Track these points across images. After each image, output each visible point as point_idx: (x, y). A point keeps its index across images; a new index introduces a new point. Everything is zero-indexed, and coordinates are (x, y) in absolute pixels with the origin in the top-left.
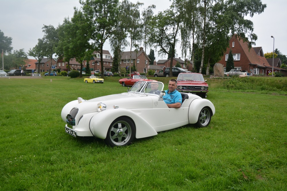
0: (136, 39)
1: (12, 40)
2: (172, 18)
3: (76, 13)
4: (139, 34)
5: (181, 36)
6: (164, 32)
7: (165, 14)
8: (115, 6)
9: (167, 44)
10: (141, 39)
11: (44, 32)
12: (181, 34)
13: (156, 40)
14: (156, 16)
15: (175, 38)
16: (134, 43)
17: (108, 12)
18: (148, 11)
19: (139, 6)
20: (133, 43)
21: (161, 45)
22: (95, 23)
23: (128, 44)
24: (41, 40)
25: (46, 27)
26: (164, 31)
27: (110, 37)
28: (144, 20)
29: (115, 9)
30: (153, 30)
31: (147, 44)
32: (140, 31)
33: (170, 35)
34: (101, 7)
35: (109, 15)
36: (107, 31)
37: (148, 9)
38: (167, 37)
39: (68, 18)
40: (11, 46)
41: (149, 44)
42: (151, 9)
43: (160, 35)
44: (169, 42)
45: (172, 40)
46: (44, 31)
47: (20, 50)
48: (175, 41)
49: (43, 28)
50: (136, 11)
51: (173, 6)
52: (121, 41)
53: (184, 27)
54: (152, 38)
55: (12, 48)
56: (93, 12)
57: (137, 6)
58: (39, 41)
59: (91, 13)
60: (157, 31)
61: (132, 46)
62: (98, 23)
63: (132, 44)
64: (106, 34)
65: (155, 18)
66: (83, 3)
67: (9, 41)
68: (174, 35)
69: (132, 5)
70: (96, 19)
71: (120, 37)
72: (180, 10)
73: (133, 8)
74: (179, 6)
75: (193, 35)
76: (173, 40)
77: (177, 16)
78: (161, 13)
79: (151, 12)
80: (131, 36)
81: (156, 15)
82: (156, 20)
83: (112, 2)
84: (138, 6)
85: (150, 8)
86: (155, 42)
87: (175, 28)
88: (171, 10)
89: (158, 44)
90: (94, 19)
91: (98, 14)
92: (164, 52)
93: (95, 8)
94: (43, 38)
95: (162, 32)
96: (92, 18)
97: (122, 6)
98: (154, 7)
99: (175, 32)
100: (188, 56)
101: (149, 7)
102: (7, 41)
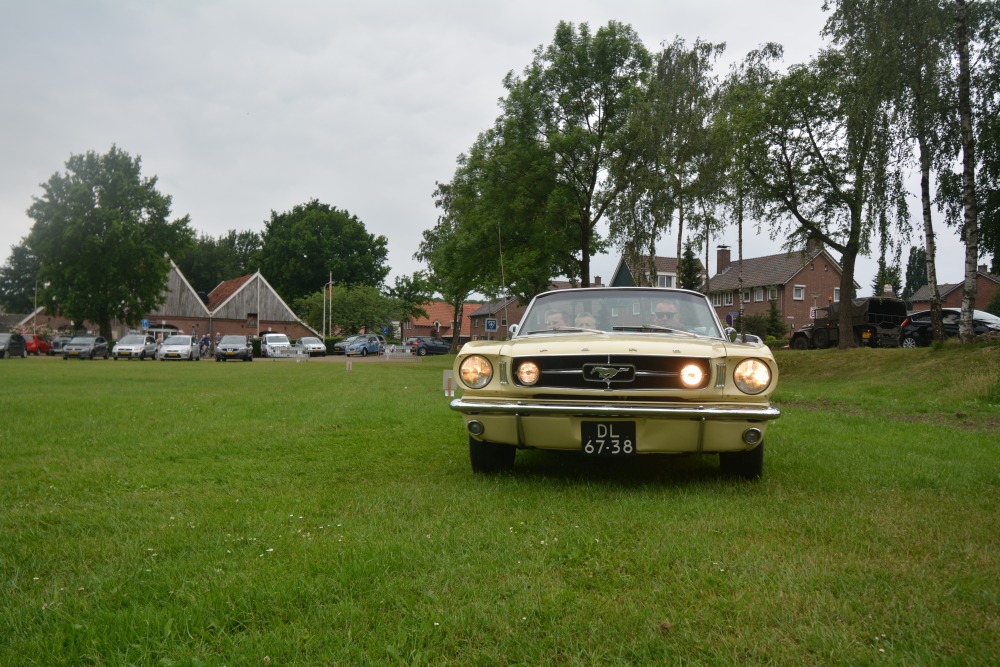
1: (386, 243)
11: (440, 208)
15: (859, 167)
18: (751, 72)
19: (708, 59)
21: (792, 206)
24: (432, 235)
25: (444, 188)
37: (747, 67)
40: (386, 264)
42: (764, 61)
44: (836, 188)
47: (415, 274)
49: (436, 193)
58: (427, 239)
67: (378, 248)
84: (703, 60)
85: (756, 60)
86: (768, 197)
94: (436, 228)
98: (773, 50)
101: (752, 55)
102: (373, 248)
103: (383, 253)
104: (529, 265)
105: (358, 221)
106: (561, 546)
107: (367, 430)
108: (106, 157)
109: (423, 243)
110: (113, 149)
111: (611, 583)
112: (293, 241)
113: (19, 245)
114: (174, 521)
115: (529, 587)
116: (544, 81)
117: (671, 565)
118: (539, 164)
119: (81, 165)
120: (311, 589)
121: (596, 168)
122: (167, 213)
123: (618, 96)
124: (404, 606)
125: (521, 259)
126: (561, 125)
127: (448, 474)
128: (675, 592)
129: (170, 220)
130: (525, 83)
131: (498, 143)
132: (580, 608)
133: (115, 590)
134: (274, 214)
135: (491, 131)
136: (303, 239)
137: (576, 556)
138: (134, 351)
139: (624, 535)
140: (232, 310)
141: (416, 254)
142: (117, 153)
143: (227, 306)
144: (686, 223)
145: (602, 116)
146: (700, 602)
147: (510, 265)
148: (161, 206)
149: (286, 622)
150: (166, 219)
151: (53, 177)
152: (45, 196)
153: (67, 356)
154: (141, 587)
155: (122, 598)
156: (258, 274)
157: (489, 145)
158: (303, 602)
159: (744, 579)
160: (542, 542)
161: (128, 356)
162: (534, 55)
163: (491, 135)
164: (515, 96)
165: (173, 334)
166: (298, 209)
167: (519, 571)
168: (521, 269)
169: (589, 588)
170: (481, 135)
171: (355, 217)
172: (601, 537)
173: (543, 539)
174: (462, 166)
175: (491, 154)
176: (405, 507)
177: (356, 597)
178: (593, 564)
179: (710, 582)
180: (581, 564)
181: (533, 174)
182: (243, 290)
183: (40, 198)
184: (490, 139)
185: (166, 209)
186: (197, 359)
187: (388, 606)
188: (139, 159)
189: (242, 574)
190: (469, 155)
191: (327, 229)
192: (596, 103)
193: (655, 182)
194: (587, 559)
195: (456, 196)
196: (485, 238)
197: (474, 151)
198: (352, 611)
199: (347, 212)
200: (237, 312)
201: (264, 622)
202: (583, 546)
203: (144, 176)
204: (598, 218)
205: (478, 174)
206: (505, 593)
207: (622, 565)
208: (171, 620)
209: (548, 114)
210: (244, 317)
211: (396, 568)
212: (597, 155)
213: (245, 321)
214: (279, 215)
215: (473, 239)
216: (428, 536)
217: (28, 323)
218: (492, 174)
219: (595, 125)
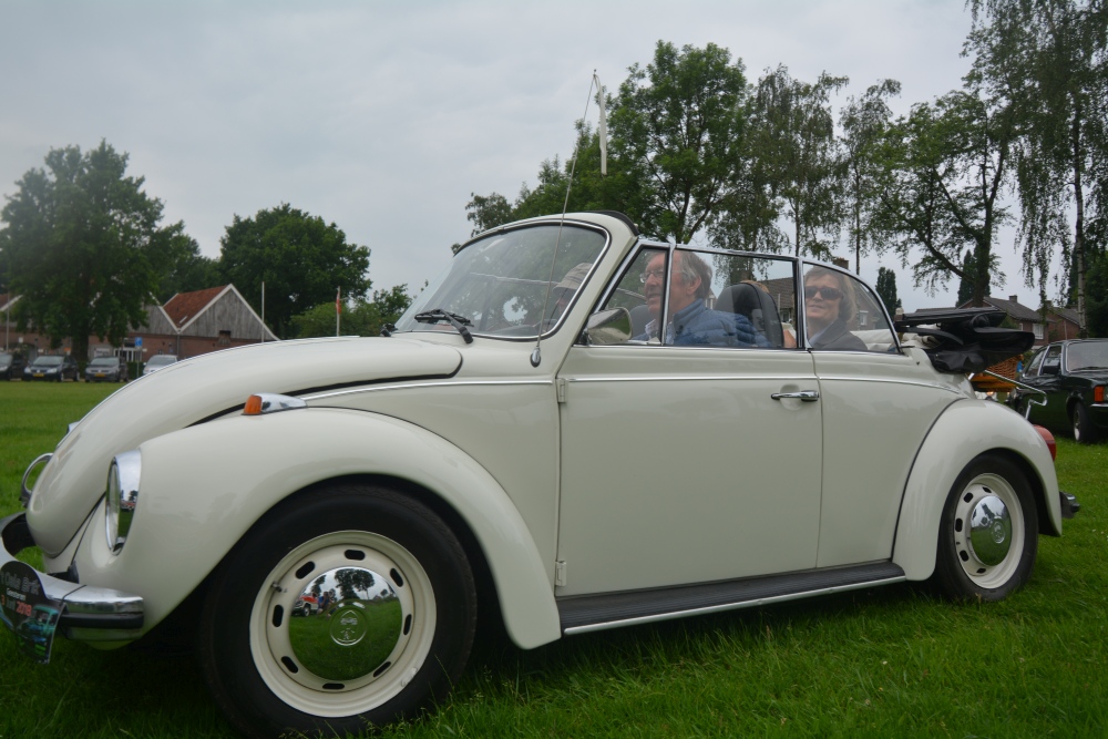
0: (817, 223)
1: (368, 255)
2: (975, 123)
3: (583, 140)
4: (830, 203)
5: (1017, 194)
6: (941, 185)
7: (942, 113)
8: (730, 101)
9: (953, 236)
10: (837, 221)
11: (472, 221)
12: (1017, 185)
13: (903, 217)
14: (903, 122)
15: (988, 205)
16: (810, 239)
17: (703, 129)
18: (868, 106)
19: (827, 91)
20: (806, 236)
21: (925, 237)
22: (654, 172)
23: (782, 244)
25: (479, 201)
26: (940, 179)
27: (709, 222)
28: (847, 143)
29: (730, 113)
30: (892, 181)
31: (865, 239)
32: (834, 188)
33: (967, 196)
34: (676, 112)
35: (706, 138)
36: (698, 201)
37: (866, 101)
38: (952, 206)
39: (556, 163)
40: (366, 277)
41: (874, 238)
42: (882, 97)
43: (921, 199)
44: (962, 222)
45: (976, 218)
46: (471, 216)
47: (394, 289)
48: (989, 220)
49: (469, 206)
50: (815, 111)
51: (979, 78)
52: (756, 233)
53: (1034, 154)
54: (884, 213)
55: (367, 285)
56: (647, 131)
57: (820, 91)
59: (639, 135)
60: (906, 180)
61: (801, 250)
62: (665, 170)
63: (798, 243)
64: (696, 210)
65: (899, 131)
66: (609, 102)
67: (360, 258)
68: (985, 196)
69: (797, 89)
70: (657, 158)
71: (751, 218)
72: (1010, 90)
73: (803, 102)
74: (1006, 71)
75: (1078, 188)
76: (982, 214)
77: (997, 116)
78: (922, 110)
79: (880, 107)
80: (796, 210)
81: (903, 119)
82: (900, 137)
83: (719, 89)
84: (823, 93)
85: (875, 94)
86: (900, 229)
87: (988, 164)
88: (968, 92)
89: (913, 235)
90: (651, 155)
91: (663, 138)
92: (940, 267)
93: (653, 118)
95: (931, 184)
96: (641, 153)
97: (761, 99)
98: (891, 87)
99: (989, 180)
100: (1056, 278)
101: (872, 90)
102: (351, 259)
103: (365, 264)
105: (338, 229)
108: (93, 153)
110: (103, 144)
112: (267, 250)
116: (636, 98)
119: (60, 160)
122: (159, 219)
129: (161, 225)
134: (237, 219)
136: (280, 249)
140: (203, 327)
142: (107, 148)
143: (197, 322)
148: (150, 211)
150: (157, 223)
151: (29, 173)
152: (17, 195)
156: (231, 286)
166: (263, 215)
171: (334, 225)
182: (214, 305)
183: (15, 198)
185: (158, 213)
188: (126, 157)
191: (306, 238)
199: (321, 219)
200: (208, 328)
210: (216, 334)
213: (216, 339)
214: (242, 220)
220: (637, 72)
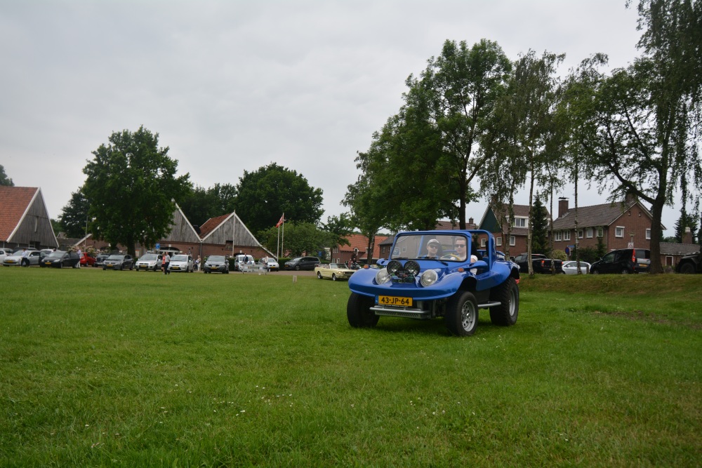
11: (360, 169)
18: (584, 74)
19: (553, 65)
25: (362, 156)
37: (582, 70)
42: (594, 66)
44: (648, 157)
46: (359, 166)
47: (342, 215)
49: (357, 159)
55: (321, 212)
67: (316, 197)
79: (594, 74)
84: (549, 66)
85: (588, 65)
86: (597, 163)
94: (357, 183)
98: (601, 58)
101: (585, 62)
102: (313, 196)
103: (319, 200)
104: (422, 210)
105: (303, 178)
106: (447, 417)
107: (308, 326)
108: (136, 133)
109: (347, 194)
110: (141, 128)
111: (485, 446)
112: (258, 191)
113: (77, 192)
114: (178, 388)
115: (425, 446)
116: (434, 80)
117: (528, 434)
118: (430, 139)
119: (119, 139)
120: (272, 442)
121: (471, 142)
122: (174, 172)
123: (487, 92)
124: (337, 456)
125: (417, 206)
126: (446, 112)
127: (365, 359)
128: (531, 455)
129: (176, 176)
130: (421, 82)
131: (401, 124)
132: (462, 463)
133: (139, 435)
134: (246, 172)
135: (396, 116)
136: (265, 190)
137: (459, 424)
138: (149, 265)
139: (493, 410)
140: (216, 238)
141: (342, 201)
142: (143, 131)
143: (213, 235)
144: (536, 181)
145: (475, 105)
146: (551, 463)
147: (409, 210)
148: (170, 167)
149: (254, 464)
150: (173, 175)
151: (101, 147)
152: (95, 160)
153: (106, 268)
154: (156, 434)
155: (144, 441)
156: (234, 213)
157: (395, 126)
158: (266, 450)
159: (583, 447)
160: (434, 413)
161: (146, 268)
162: (428, 64)
163: (396, 119)
164: (414, 92)
165: (176, 254)
166: (262, 169)
167: (417, 434)
168: (416, 213)
169: (468, 448)
170: (390, 119)
171: (301, 175)
172: (477, 411)
173: (435, 411)
174: (376, 140)
175: (396, 132)
176: (336, 383)
177: (302, 448)
178: (471, 431)
179: (558, 448)
180: (462, 431)
181: (426, 146)
182: (223, 225)
183: (92, 161)
184: (396, 121)
185: (174, 169)
186: (192, 271)
187: (326, 455)
188: (157, 136)
189: (224, 428)
190: (381, 133)
191: (282, 183)
192: (471, 96)
193: (514, 152)
194: (466, 427)
195: (371, 161)
196: (391, 191)
197: (385, 130)
198: (300, 458)
199: (295, 172)
200: (219, 238)
201: (239, 463)
202: (463, 418)
203: (160, 146)
204: (472, 177)
205: (387, 145)
206: (408, 450)
207: (492, 433)
208: (177, 460)
209: (437, 104)
210: (224, 243)
211: (330, 428)
212: (472, 132)
213: (224, 246)
214: (249, 173)
215: (383, 192)
216: (352, 405)
217: (81, 245)
218: (396, 146)
219: (470, 112)
220: (434, 62)
